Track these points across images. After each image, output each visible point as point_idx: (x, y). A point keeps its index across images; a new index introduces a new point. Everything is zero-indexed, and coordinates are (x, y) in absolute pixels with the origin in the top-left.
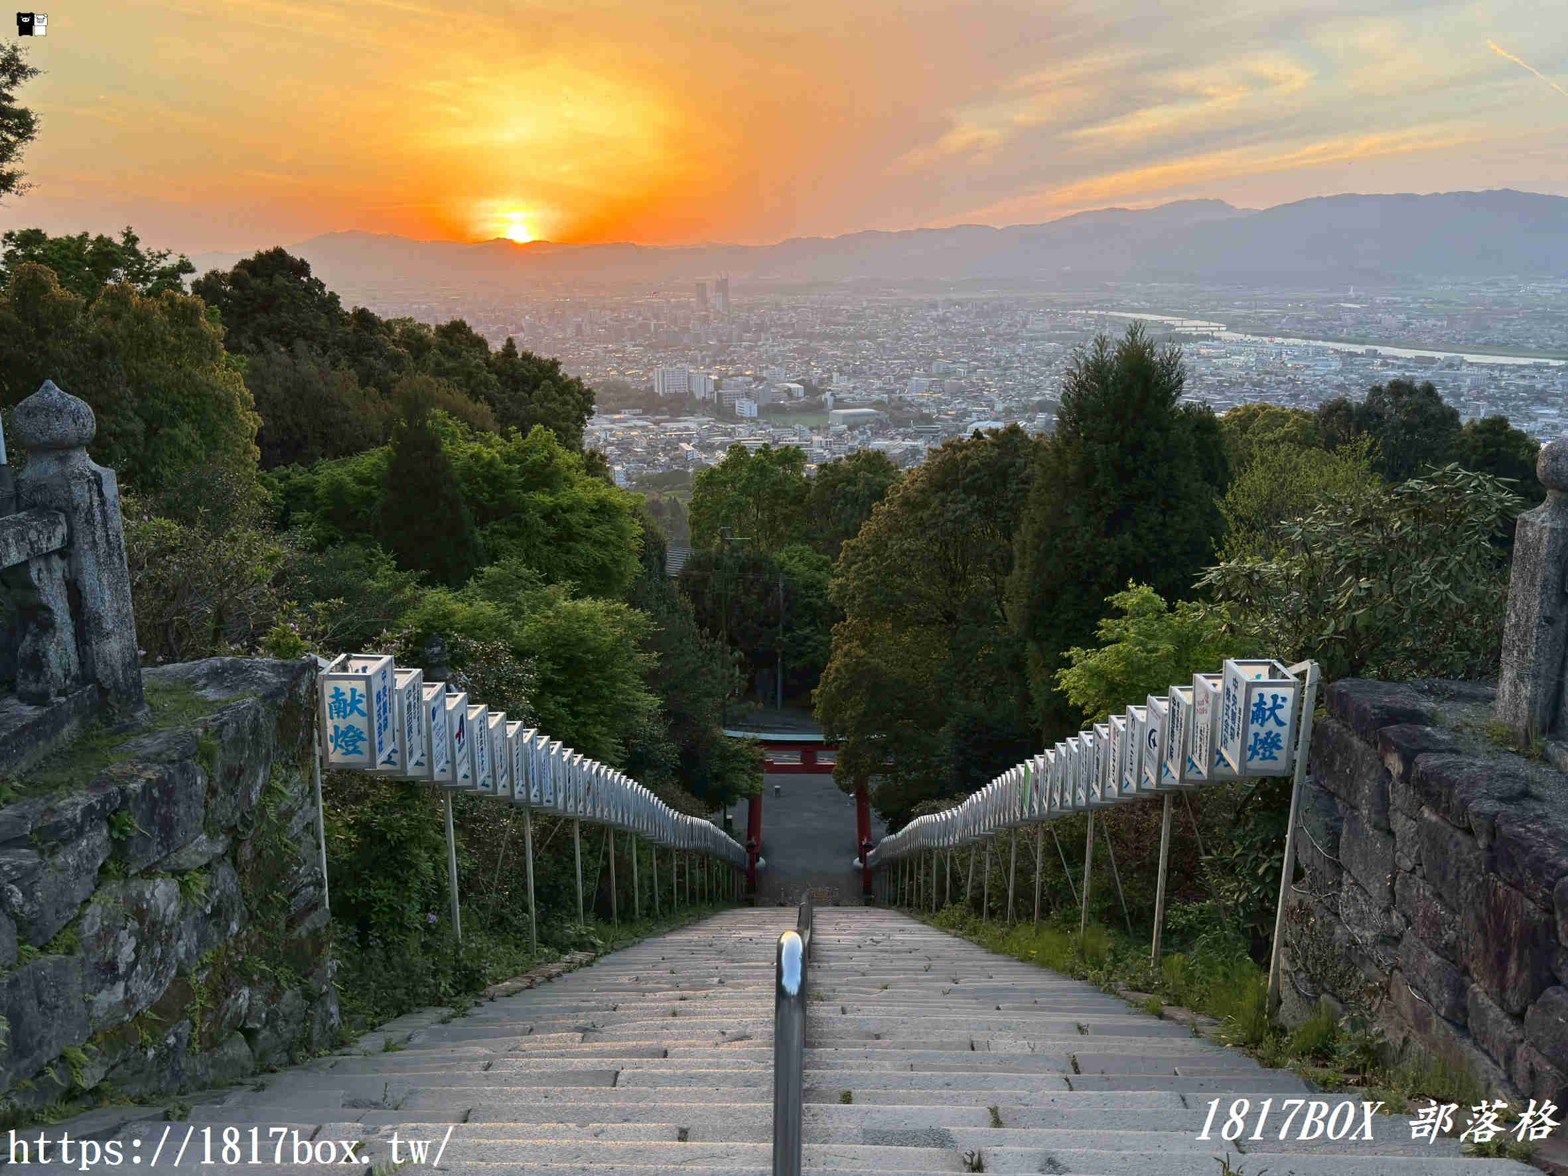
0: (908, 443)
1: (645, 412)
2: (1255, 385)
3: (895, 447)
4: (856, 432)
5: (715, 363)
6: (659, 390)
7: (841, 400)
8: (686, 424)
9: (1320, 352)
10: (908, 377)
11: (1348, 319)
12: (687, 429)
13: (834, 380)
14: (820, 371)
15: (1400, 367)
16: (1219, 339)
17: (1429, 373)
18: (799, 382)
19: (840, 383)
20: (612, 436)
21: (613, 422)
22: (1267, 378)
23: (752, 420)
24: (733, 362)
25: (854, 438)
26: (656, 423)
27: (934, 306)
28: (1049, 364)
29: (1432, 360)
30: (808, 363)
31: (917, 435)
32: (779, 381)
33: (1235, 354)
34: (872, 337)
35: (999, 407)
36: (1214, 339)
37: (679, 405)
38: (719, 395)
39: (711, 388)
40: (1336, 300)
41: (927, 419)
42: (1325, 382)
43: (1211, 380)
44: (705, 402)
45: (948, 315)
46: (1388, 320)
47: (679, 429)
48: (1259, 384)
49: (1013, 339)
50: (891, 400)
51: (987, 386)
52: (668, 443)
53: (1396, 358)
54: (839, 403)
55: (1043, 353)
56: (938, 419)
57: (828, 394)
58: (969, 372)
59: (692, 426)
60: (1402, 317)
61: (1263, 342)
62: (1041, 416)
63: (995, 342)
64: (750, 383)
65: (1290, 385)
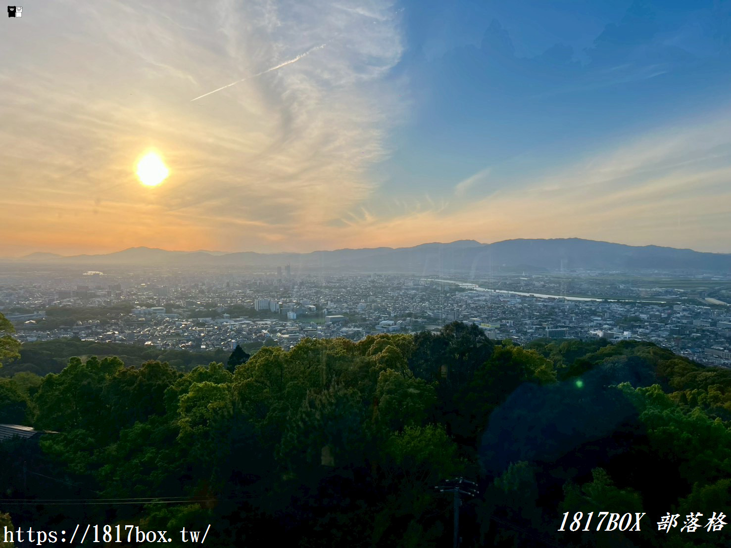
0: (356, 329)
1: (250, 317)
2: (489, 308)
3: (350, 331)
4: (335, 325)
5: (282, 297)
6: (256, 308)
7: (330, 312)
8: (266, 322)
9: (513, 296)
10: (358, 303)
11: (523, 284)
12: (266, 324)
13: (329, 304)
14: (324, 301)
15: (542, 301)
16: (476, 290)
17: (553, 304)
18: (314, 305)
19: (331, 305)
20: (234, 327)
21: (235, 321)
22: (494, 305)
23: (293, 320)
24: (289, 297)
25: (334, 327)
26: (253, 322)
27: (370, 276)
28: (412, 299)
29: (554, 299)
30: (319, 297)
31: (360, 326)
32: (307, 305)
33: (482, 296)
34: (345, 287)
35: (392, 315)
36: (473, 290)
37: (265, 313)
38: (280, 310)
39: (278, 307)
40: (518, 276)
41: (364, 320)
42: (515, 307)
43: (472, 305)
44: (275, 313)
45: (375, 280)
46: (537, 284)
47: (263, 324)
48: (491, 307)
49: (400, 289)
50: (350, 312)
51: (388, 307)
52: (257, 330)
53: (541, 298)
54: (330, 313)
55: (410, 294)
56: (368, 320)
57: (325, 310)
58: (382, 301)
59: (269, 322)
60: (542, 283)
61: (491, 292)
62: (408, 319)
63: (392, 290)
64: (294, 305)
65: (502, 308)
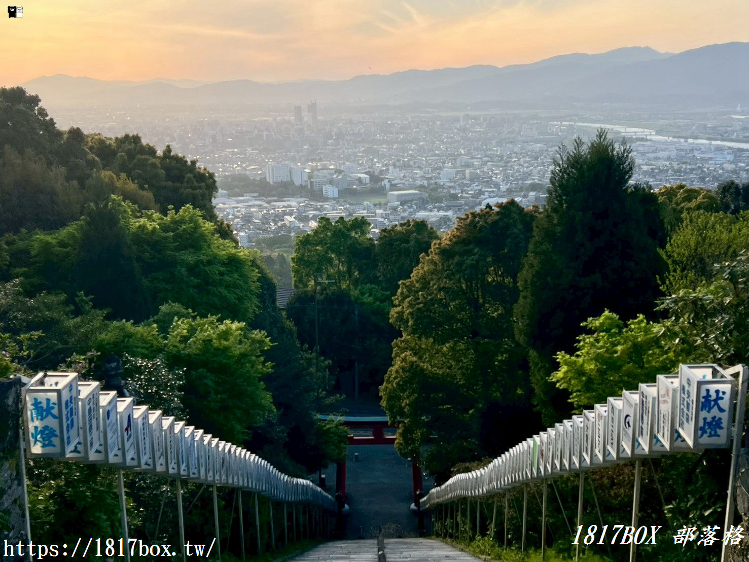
0: (442, 213)
1: (260, 195)
2: (676, 171)
3: (432, 217)
4: (406, 207)
5: (308, 161)
6: (270, 180)
7: (395, 185)
8: (289, 203)
9: (720, 149)
10: (440, 168)
11: (737, 126)
12: (290, 206)
13: (390, 171)
14: (380, 165)
16: (650, 140)
18: (366, 173)
19: (394, 174)
20: (238, 211)
21: (238, 202)
22: (684, 166)
23: (334, 199)
24: (321, 160)
25: (404, 211)
26: (268, 202)
27: (457, 120)
28: (536, 158)
30: (372, 160)
31: (448, 208)
32: (352, 173)
33: (662, 150)
34: (415, 141)
35: (503, 188)
36: (647, 140)
37: (285, 189)
38: (311, 183)
39: (306, 178)
40: (729, 113)
41: (455, 197)
42: (723, 169)
43: (645, 168)
44: (301, 187)
45: (468, 126)
47: (284, 207)
48: (679, 171)
49: (513, 141)
50: (429, 184)
51: (495, 174)
52: (277, 216)
54: (394, 187)
55: (532, 151)
56: (462, 197)
57: (386, 181)
58: (482, 164)
59: (293, 204)
61: (679, 142)
62: (532, 194)
63: (499, 144)
64: (333, 174)
65: (700, 171)
